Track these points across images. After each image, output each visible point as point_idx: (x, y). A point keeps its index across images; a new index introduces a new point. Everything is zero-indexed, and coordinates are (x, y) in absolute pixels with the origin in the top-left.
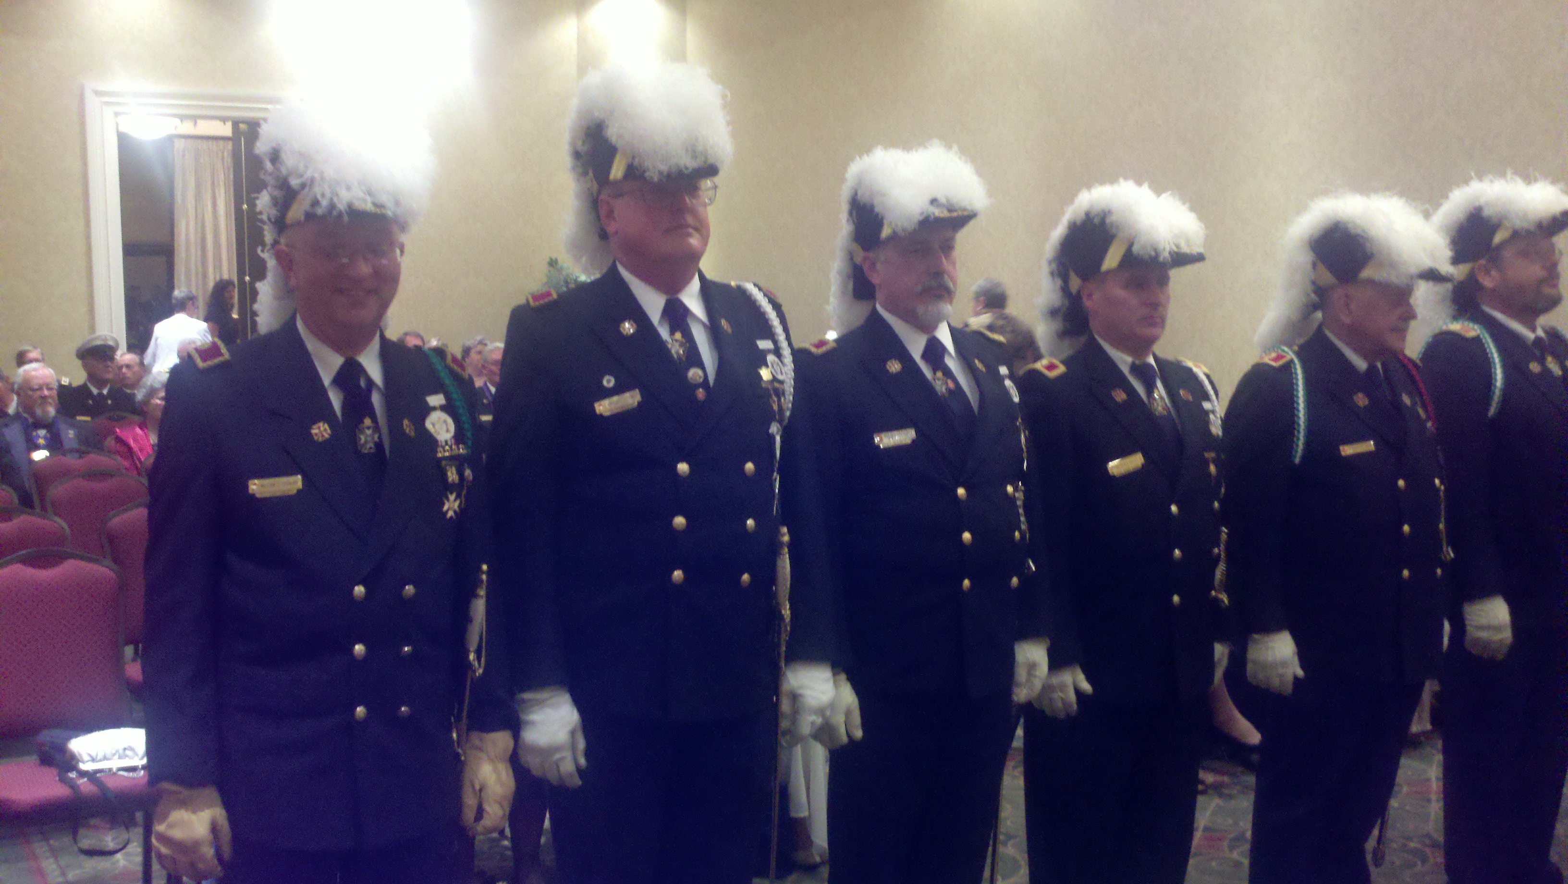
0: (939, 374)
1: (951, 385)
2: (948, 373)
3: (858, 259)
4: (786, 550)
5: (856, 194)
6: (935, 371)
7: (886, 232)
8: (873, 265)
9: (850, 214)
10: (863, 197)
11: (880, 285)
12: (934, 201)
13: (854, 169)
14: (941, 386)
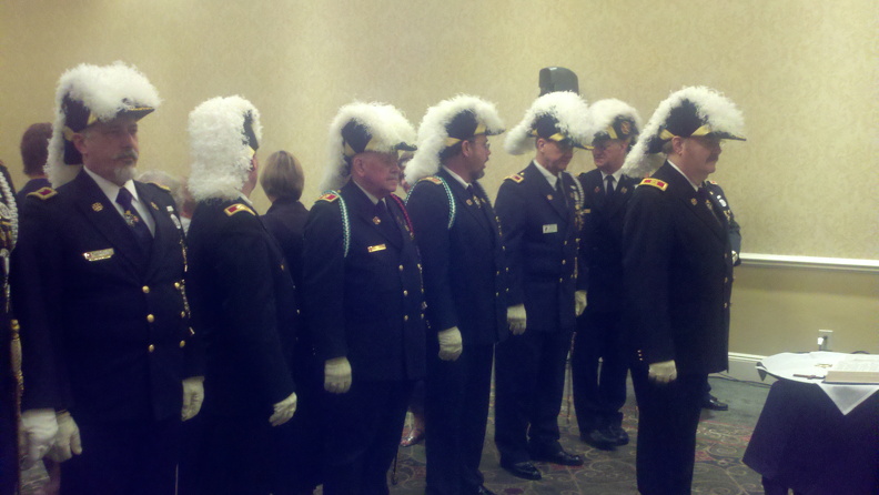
0: (128, 212)
1: (136, 219)
2: (134, 212)
3: (69, 138)
4: (17, 335)
5: (68, 94)
6: (125, 210)
7: (91, 119)
8: (82, 142)
9: (63, 107)
10: (74, 96)
11: (87, 155)
12: (125, 100)
13: (66, 78)
14: (130, 221)
